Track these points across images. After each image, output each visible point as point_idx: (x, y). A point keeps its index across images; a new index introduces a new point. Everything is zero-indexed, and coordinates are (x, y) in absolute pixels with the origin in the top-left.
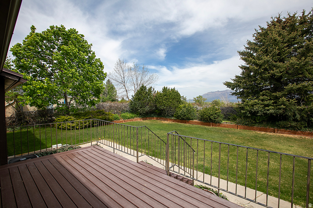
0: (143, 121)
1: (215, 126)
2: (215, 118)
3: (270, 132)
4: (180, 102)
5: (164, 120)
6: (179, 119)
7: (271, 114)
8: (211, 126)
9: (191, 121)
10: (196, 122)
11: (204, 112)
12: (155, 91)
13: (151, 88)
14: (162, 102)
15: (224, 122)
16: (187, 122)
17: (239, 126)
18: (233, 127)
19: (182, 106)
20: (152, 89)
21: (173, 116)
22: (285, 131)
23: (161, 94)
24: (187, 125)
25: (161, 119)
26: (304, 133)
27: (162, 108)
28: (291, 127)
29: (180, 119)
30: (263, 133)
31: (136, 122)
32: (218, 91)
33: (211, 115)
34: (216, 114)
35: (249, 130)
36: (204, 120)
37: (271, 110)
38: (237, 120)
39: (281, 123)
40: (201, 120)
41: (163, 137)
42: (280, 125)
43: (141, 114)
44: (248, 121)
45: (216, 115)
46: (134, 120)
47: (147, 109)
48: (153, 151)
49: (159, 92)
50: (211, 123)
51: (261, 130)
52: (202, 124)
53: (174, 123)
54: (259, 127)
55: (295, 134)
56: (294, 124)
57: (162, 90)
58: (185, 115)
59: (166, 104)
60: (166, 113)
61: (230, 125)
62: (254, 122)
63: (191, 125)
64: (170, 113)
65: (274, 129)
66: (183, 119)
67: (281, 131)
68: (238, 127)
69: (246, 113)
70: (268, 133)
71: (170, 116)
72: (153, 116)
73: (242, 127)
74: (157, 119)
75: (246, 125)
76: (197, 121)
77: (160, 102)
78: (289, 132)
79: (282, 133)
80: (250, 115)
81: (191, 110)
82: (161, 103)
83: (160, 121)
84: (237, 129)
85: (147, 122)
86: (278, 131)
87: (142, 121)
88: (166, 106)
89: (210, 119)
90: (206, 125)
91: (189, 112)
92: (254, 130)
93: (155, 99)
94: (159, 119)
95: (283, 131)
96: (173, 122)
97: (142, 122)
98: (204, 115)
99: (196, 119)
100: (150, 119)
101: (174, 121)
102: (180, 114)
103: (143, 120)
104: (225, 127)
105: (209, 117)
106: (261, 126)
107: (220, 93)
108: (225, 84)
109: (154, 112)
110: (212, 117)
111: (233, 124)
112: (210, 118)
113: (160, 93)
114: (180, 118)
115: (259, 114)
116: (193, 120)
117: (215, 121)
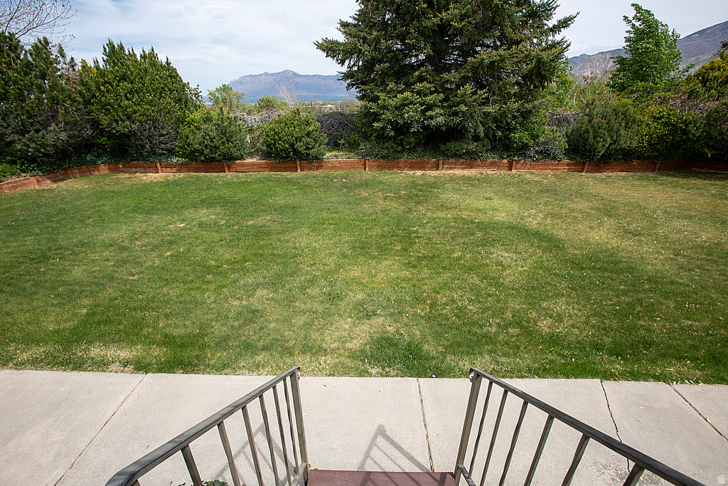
0: (55, 186)
1: (310, 169)
2: (307, 149)
3: (430, 169)
4: (186, 103)
5: (142, 170)
6: (196, 160)
7: (438, 127)
8: (299, 170)
9: (238, 164)
10: (253, 164)
11: (275, 133)
12: (68, 60)
13: (47, 43)
14: (119, 106)
15: (328, 154)
16: (226, 169)
17: (367, 162)
18: (353, 166)
19: (197, 116)
20: (55, 52)
21: (171, 152)
22: (456, 164)
23: (101, 73)
24: (228, 176)
25: (128, 168)
26: (484, 165)
27: (123, 127)
28: (468, 153)
29: (203, 161)
30: (419, 173)
31: (24, 195)
32: (266, 74)
33: (296, 139)
34: (308, 135)
35: (389, 168)
36: (278, 155)
37: (439, 118)
38: (361, 147)
39: (453, 146)
40: (267, 155)
41: (171, 243)
42: (448, 150)
43: (32, 160)
44: (387, 148)
45: (309, 140)
46: (10, 189)
47: (56, 135)
48: (168, 341)
49: (91, 64)
50: (298, 163)
51: (413, 167)
52: (272, 168)
53: (182, 175)
54: (410, 161)
55: (471, 167)
56: (472, 146)
57: (105, 58)
58: (215, 147)
59: (135, 112)
60: (143, 147)
61: (346, 162)
62: (399, 148)
63: (240, 174)
64: (161, 143)
65: (438, 161)
66: (213, 159)
67: (449, 164)
68: (365, 164)
69: (383, 128)
70: (427, 172)
71: (163, 154)
72: (94, 163)
73: (374, 164)
74: (115, 170)
75: (383, 157)
76: (254, 160)
77: (109, 104)
78: (462, 164)
79: (450, 169)
80: (392, 133)
81: (233, 128)
82: (116, 110)
83: (127, 175)
84: (363, 171)
85: (74, 185)
86: (443, 164)
87: (48, 184)
88: (140, 122)
89: (296, 152)
90: (286, 169)
91: (228, 135)
92: (399, 168)
93: (80, 93)
94: (124, 167)
95: (452, 163)
96: (179, 171)
97: (51, 190)
98: (275, 141)
99: (251, 155)
100: (83, 174)
101: (181, 167)
102: (200, 144)
103: (55, 181)
104: (334, 168)
105: (292, 145)
106: (414, 158)
107: (271, 78)
108: (320, 46)
109: (93, 145)
110: (300, 146)
111: (354, 159)
112: (294, 149)
113: (98, 68)
114: (203, 158)
115: (413, 129)
116: (242, 158)
117: (308, 155)
